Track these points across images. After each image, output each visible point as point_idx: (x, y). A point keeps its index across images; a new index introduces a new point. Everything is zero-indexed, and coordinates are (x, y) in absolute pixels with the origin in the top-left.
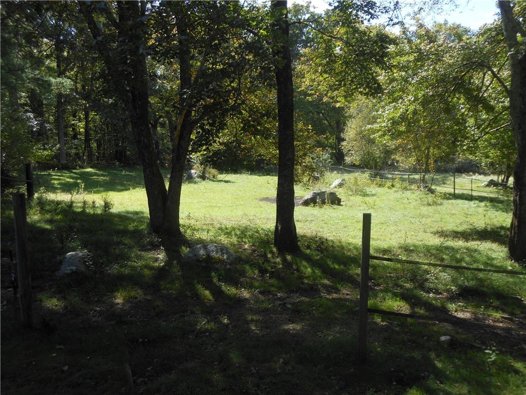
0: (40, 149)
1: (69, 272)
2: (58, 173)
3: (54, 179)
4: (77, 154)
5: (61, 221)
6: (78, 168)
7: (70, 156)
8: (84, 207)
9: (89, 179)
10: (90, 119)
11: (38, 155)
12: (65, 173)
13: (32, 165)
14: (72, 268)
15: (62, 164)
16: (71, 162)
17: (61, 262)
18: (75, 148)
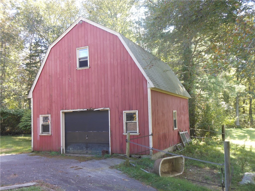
0: (228, 118)
1: (247, 183)
2: (235, 130)
3: (233, 133)
4: (245, 121)
5: (240, 155)
6: (245, 127)
7: (241, 122)
8: (251, 149)
9: (251, 134)
10: (252, 103)
11: (228, 122)
12: (239, 130)
13: (225, 126)
14: (248, 181)
15: (237, 126)
16: (242, 124)
17: (242, 177)
18: (244, 118)
